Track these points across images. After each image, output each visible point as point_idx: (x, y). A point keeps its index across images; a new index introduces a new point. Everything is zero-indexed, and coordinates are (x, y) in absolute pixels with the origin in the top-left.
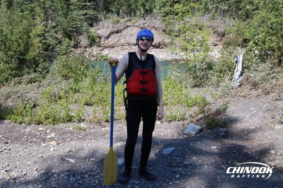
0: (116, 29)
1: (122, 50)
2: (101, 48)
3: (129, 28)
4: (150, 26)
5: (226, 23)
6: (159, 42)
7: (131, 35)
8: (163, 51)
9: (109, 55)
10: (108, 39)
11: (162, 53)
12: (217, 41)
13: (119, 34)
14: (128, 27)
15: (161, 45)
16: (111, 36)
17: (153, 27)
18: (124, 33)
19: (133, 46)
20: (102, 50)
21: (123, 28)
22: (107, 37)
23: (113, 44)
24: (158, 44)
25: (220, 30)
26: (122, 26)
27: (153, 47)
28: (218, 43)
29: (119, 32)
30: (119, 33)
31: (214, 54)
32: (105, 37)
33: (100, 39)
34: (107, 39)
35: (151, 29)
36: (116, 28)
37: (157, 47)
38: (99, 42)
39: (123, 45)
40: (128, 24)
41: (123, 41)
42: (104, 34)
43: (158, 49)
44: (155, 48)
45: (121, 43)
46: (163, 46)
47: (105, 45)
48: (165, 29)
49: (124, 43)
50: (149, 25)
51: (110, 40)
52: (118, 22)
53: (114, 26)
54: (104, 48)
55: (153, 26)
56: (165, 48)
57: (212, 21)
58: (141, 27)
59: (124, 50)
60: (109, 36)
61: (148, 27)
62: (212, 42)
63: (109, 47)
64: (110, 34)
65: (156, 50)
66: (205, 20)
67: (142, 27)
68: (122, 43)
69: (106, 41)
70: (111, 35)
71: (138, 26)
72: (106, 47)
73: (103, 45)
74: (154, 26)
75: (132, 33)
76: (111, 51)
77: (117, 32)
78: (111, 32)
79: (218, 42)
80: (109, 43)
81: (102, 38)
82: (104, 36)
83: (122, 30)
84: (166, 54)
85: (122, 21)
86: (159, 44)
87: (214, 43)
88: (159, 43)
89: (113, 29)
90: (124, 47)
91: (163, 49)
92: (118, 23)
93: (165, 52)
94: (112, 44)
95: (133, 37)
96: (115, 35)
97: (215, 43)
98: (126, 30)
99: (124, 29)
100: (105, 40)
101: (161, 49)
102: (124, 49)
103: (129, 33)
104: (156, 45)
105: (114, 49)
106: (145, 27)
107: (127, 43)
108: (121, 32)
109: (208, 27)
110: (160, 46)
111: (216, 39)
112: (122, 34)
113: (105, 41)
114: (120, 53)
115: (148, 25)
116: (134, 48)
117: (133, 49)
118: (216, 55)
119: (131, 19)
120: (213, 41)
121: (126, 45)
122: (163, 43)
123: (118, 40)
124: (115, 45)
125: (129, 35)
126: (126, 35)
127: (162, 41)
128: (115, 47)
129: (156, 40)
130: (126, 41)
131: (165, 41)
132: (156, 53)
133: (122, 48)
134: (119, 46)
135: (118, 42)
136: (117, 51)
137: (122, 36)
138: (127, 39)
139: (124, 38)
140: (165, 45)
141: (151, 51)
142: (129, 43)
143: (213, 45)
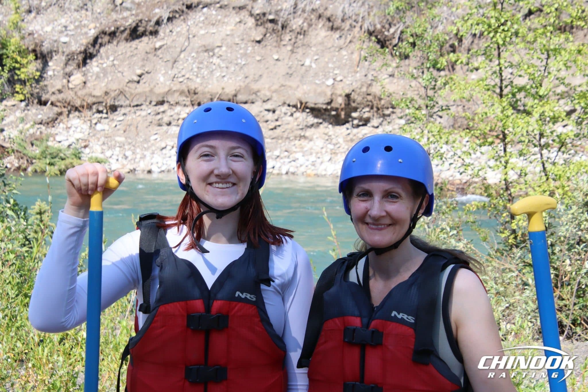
0: (128, 19)
1: (160, 125)
2: (47, 112)
3: (197, 17)
4: (304, 11)
6: (347, 91)
7: (206, 51)
9: (87, 150)
10: (84, 62)
13: (143, 44)
14: (190, 7)
15: (355, 110)
16: (102, 50)
17: (320, 17)
18: (168, 41)
20: (52, 122)
21: (166, 15)
22: (80, 58)
23: (113, 94)
24: (340, 100)
26: (160, 4)
27: (316, 117)
29: (144, 34)
30: (145, 39)
32: (70, 58)
33: (45, 64)
34: (79, 66)
35: (310, 25)
36: (127, 9)
37: (338, 116)
38: (38, 81)
39: (162, 103)
41: (161, 80)
42: (64, 39)
43: (342, 130)
44: (324, 120)
45: (151, 91)
46: (366, 115)
47: (69, 95)
48: (379, 26)
49: (169, 92)
50: (301, 6)
51: (96, 69)
54: (60, 114)
55: (321, 11)
56: (375, 122)
58: (257, 11)
59: (169, 124)
60: (91, 50)
61: (295, 12)
63: (90, 107)
64: (96, 40)
65: (331, 130)
67: (264, 14)
68: (157, 90)
69: (77, 78)
70: (101, 45)
71: (241, 8)
72: (77, 109)
73: (60, 96)
75: (208, 41)
76: (99, 127)
77: (134, 33)
78: (103, 32)
80: (89, 85)
81: (55, 57)
82: (67, 51)
83: (158, 23)
86: (348, 104)
88: (348, 96)
89: (114, 16)
90: (169, 113)
94: (106, 93)
95: (215, 60)
96: (123, 47)
99: (170, 19)
100: (69, 69)
101: (355, 131)
102: (166, 119)
103: (197, 43)
104: (333, 105)
105: (118, 116)
106: (277, 13)
107: (182, 93)
108: (154, 33)
110: (354, 115)
112: (158, 45)
113: (69, 75)
114: (146, 141)
115: (295, 6)
121: (177, 103)
122: (370, 98)
123: (140, 76)
124: (122, 97)
125: (197, 52)
126: (181, 51)
127: (364, 89)
128: (121, 106)
129: (330, 82)
130: (181, 80)
131: (376, 89)
132: (331, 147)
133: (159, 117)
134: (143, 107)
135: (138, 82)
136: (133, 128)
137: (159, 52)
138: (183, 73)
139: (170, 64)
140: (378, 109)
141: (304, 137)
142: (195, 93)
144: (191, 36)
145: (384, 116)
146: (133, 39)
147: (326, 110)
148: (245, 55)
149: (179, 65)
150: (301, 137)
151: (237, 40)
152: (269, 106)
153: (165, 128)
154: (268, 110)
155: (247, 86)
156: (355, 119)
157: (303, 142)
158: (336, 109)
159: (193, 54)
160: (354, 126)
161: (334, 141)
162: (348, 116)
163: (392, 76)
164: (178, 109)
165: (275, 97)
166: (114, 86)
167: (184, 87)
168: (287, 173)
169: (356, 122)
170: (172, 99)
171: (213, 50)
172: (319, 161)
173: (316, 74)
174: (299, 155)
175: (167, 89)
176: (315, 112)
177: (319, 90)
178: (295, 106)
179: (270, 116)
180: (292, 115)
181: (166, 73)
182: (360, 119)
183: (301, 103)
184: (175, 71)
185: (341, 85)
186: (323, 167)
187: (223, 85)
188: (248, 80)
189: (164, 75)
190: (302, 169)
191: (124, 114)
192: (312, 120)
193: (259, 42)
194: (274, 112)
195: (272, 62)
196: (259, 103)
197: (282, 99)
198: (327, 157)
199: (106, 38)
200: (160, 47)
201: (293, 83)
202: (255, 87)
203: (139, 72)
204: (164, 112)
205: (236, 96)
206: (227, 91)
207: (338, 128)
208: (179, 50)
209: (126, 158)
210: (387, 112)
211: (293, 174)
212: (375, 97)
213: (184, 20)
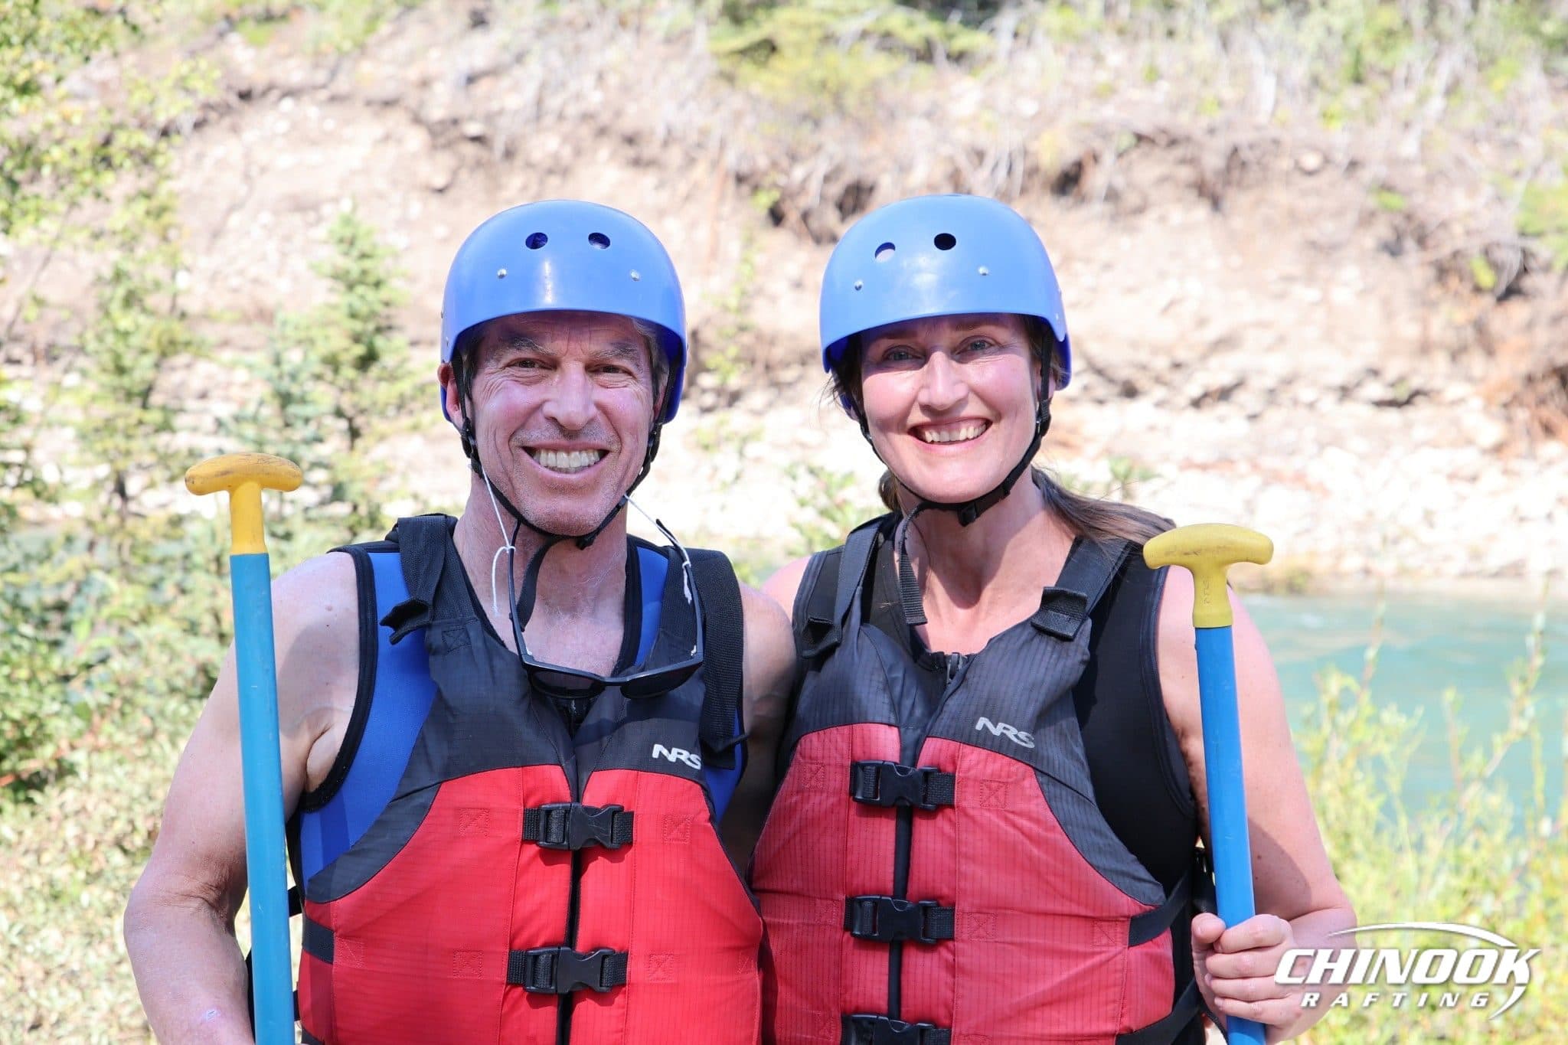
4: (561, 117)
7: (298, 208)
12: (1425, 348)
14: (245, 96)
17: (602, 132)
21: (186, 113)
25: (1471, 214)
28: (1435, 371)
35: (578, 152)
40: (246, 59)
46: (734, 383)
48: (762, 162)
50: (553, 103)
55: (605, 118)
56: (757, 398)
57: (1353, 97)
58: (436, 113)
61: (538, 117)
62: (1357, 362)
67: (455, 122)
71: (388, 104)
74: (618, 114)
75: (304, 184)
79: (1440, 362)
83: (167, 132)
87: (1389, 375)
91: (737, 419)
97: (1401, 380)
98: (224, 146)
99: (198, 125)
101: (710, 420)
103: (271, 187)
106: (490, 118)
109: (1310, 173)
111: (1411, 331)
115: (539, 102)
120: (1368, 352)
121: (225, 343)
125: (276, 213)
126: (232, 209)
127: (731, 316)
130: (235, 282)
131: (762, 317)
138: (241, 264)
139: (202, 242)
140: (768, 367)
143: (1376, 390)
144: (254, 171)
145: (779, 385)
148: (403, 223)
149: (229, 244)
151: (381, 184)
156: (704, 391)
159: (266, 217)
160: (704, 410)
169: (709, 400)
171: (315, 207)
182: (719, 391)
184: (217, 260)
193: (441, 191)
208: (223, 204)
210: (788, 375)
212: (759, 337)
213: (235, 129)
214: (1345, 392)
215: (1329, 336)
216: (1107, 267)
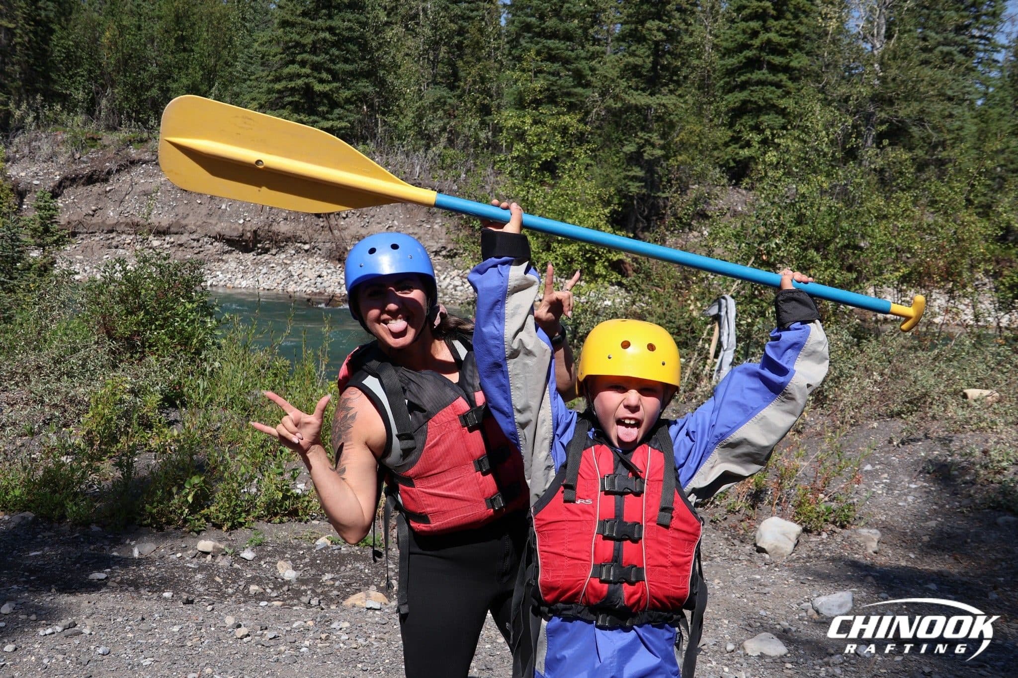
0: (86, 169)
1: (110, 248)
3: (140, 170)
5: (487, 187)
6: (254, 228)
7: (146, 195)
8: (267, 263)
11: (264, 271)
13: (97, 188)
14: (133, 163)
15: (260, 242)
16: (66, 191)
18: (116, 186)
19: (151, 237)
21: (115, 168)
23: (74, 224)
24: (249, 234)
26: (109, 160)
27: (230, 246)
29: (97, 181)
30: (98, 184)
31: (451, 286)
36: (84, 162)
37: (247, 245)
39: (111, 231)
40: (133, 152)
41: (112, 214)
42: (35, 182)
43: (251, 256)
44: (236, 248)
45: (103, 222)
46: (267, 246)
49: (118, 223)
51: (61, 204)
52: (90, 143)
53: (77, 156)
56: (274, 251)
57: (441, 173)
59: (117, 247)
60: (58, 191)
62: (440, 245)
64: (60, 184)
65: (241, 256)
66: (418, 169)
68: (108, 222)
70: (64, 188)
75: (148, 187)
77: (91, 180)
78: (66, 178)
81: (29, 195)
82: (38, 190)
83: (109, 173)
84: (280, 274)
85: (109, 138)
86: (255, 238)
87: (449, 249)
88: (255, 232)
89: (74, 167)
90: (117, 239)
91: (266, 257)
92: (92, 147)
93: (278, 268)
94: (69, 223)
95: (153, 202)
96: (81, 190)
97: (452, 250)
98: (125, 177)
99: (118, 171)
101: (259, 257)
102: (114, 243)
103: (138, 189)
104: (244, 238)
105: (77, 240)
107: (127, 225)
108: (106, 180)
110: (259, 245)
112: (108, 189)
116: (156, 243)
117: (150, 248)
118: (458, 288)
119: (145, 135)
120: (443, 242)
121: (123, 232)
122: (270, 234)
123: (94, 211)
124: (80, 226)
125: (139, 196)
126: (126, 194)
127: (267, 228)
128: (80, 233)
129: (241, 221)
130: (126, 215)
131: (275, 228)
132: (242, 267)
133: (109, 241)
134: (97, 234)
135: (93, 216)
136: (89, 249)
137: (108, 195)
138: (128, 210)
139: (118, 204)
140: (276, 242)
141: (223, 260)
142: (138, 225)
143: (444, 253)
144: (133, 184)
145: (280, 247)
146: (89, 184)
147: (238, 241)
148: (175, 199)
149: (125, 204)
150: (219, 260)
152: (194, 236)
153: (114, 250)
154: (194, 240)
155: (177, 222)
156: (259, 248)
157: (222, 264)
158: (246, 241)
159: (136, 197)
160: (258, 254)
161: (244, 264)
162: (255, 245)
163: (286, 219)
164: (124, 236)
165: (199, 230)
166: (75, 218)
167: (128, 220)
168: (211, 285)
169: (259, 250)
170: (119, 229)
171: (150, 194)
172: (234, 277)
173: (230, 216)
174: (218, 273)
175: (115, 221)
176: (230, 242)
177: (233, 227)
178: (215, 238)
179: (195, 244)
180: (212, 244)
181: (115, 209)
182: (262, 248)
183: (220, 235)
184: (122, 208)
185: (249, 224)
186: (237, 282)
187: (159, 220)
188: (178, 218)
189: (113, 211)
190: (222, 283)
191: (82, 239)
192: (227, 248)
194: (198, 241)
195: (196, 205)
196: (186, 234)
197: (204, 232)
198: (240, 276)
199: (68, 183)
200: (110, 190)
201: (213, 221)
202: (184, 222)
203: (93, 208)
204: (113, 238)
205: (169, 228)
206: (163, 224)
207: (246, 255)
208: (124, 193)
209: (86, 271)
210: (282, 245)
211: (216, 286)
212: (274, 233)
213: (128, 172)
214: (437, 253)
215: (432, 238)
216: (373, 216)
